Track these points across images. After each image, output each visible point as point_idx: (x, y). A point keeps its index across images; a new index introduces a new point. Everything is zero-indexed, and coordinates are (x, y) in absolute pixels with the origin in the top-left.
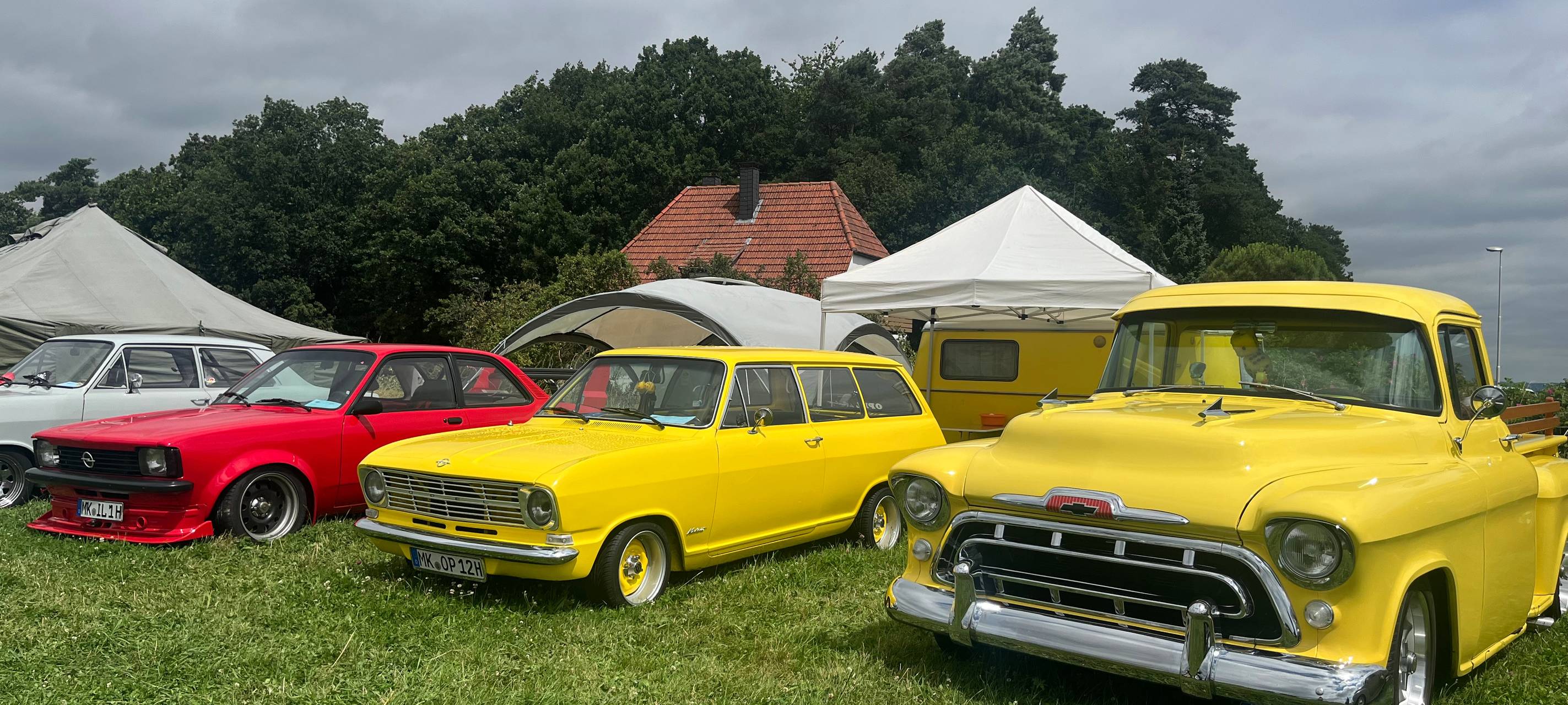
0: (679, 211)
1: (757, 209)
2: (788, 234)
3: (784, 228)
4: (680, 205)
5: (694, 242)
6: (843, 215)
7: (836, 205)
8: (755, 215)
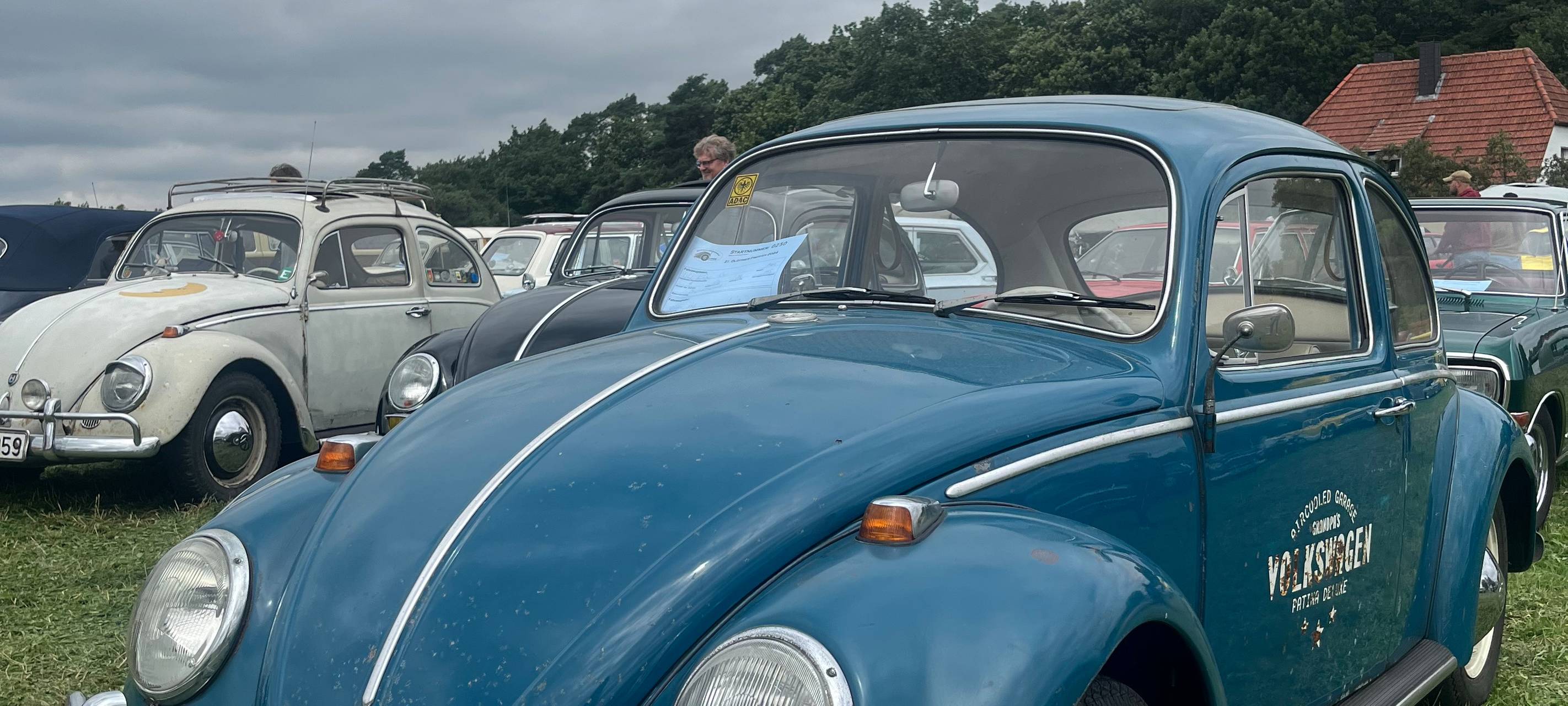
0: (1351, 92)
1: (1440, 84)
2: (1478, 109)
3: (1471, 102)
4: (1352, 85)
5: (1371, 124)
6: (1540, 84)
7: (1532, 73)
8: (1437, 90)
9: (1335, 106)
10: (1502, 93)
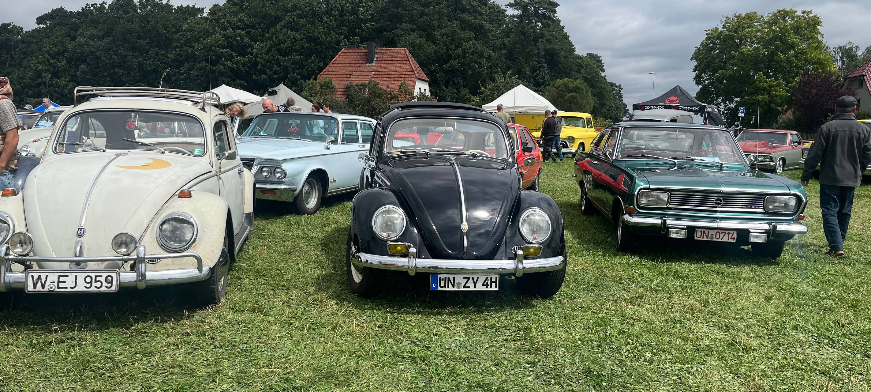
0: (341, 59)
1: (375, 59)
2: (390, 70)
3: (387, 68)
4: (340, 57)
5: (350, 73)
6: (411, 63)
7: (408, 58)
8: (374, 62)
9: (335, 65)
10: (398, 65)
